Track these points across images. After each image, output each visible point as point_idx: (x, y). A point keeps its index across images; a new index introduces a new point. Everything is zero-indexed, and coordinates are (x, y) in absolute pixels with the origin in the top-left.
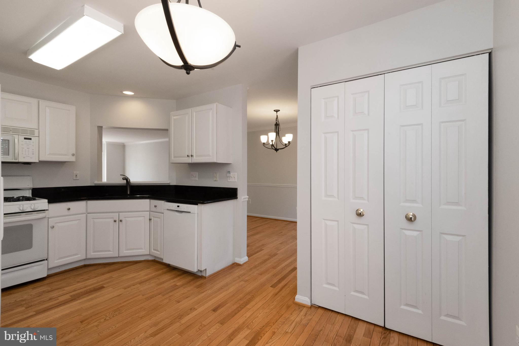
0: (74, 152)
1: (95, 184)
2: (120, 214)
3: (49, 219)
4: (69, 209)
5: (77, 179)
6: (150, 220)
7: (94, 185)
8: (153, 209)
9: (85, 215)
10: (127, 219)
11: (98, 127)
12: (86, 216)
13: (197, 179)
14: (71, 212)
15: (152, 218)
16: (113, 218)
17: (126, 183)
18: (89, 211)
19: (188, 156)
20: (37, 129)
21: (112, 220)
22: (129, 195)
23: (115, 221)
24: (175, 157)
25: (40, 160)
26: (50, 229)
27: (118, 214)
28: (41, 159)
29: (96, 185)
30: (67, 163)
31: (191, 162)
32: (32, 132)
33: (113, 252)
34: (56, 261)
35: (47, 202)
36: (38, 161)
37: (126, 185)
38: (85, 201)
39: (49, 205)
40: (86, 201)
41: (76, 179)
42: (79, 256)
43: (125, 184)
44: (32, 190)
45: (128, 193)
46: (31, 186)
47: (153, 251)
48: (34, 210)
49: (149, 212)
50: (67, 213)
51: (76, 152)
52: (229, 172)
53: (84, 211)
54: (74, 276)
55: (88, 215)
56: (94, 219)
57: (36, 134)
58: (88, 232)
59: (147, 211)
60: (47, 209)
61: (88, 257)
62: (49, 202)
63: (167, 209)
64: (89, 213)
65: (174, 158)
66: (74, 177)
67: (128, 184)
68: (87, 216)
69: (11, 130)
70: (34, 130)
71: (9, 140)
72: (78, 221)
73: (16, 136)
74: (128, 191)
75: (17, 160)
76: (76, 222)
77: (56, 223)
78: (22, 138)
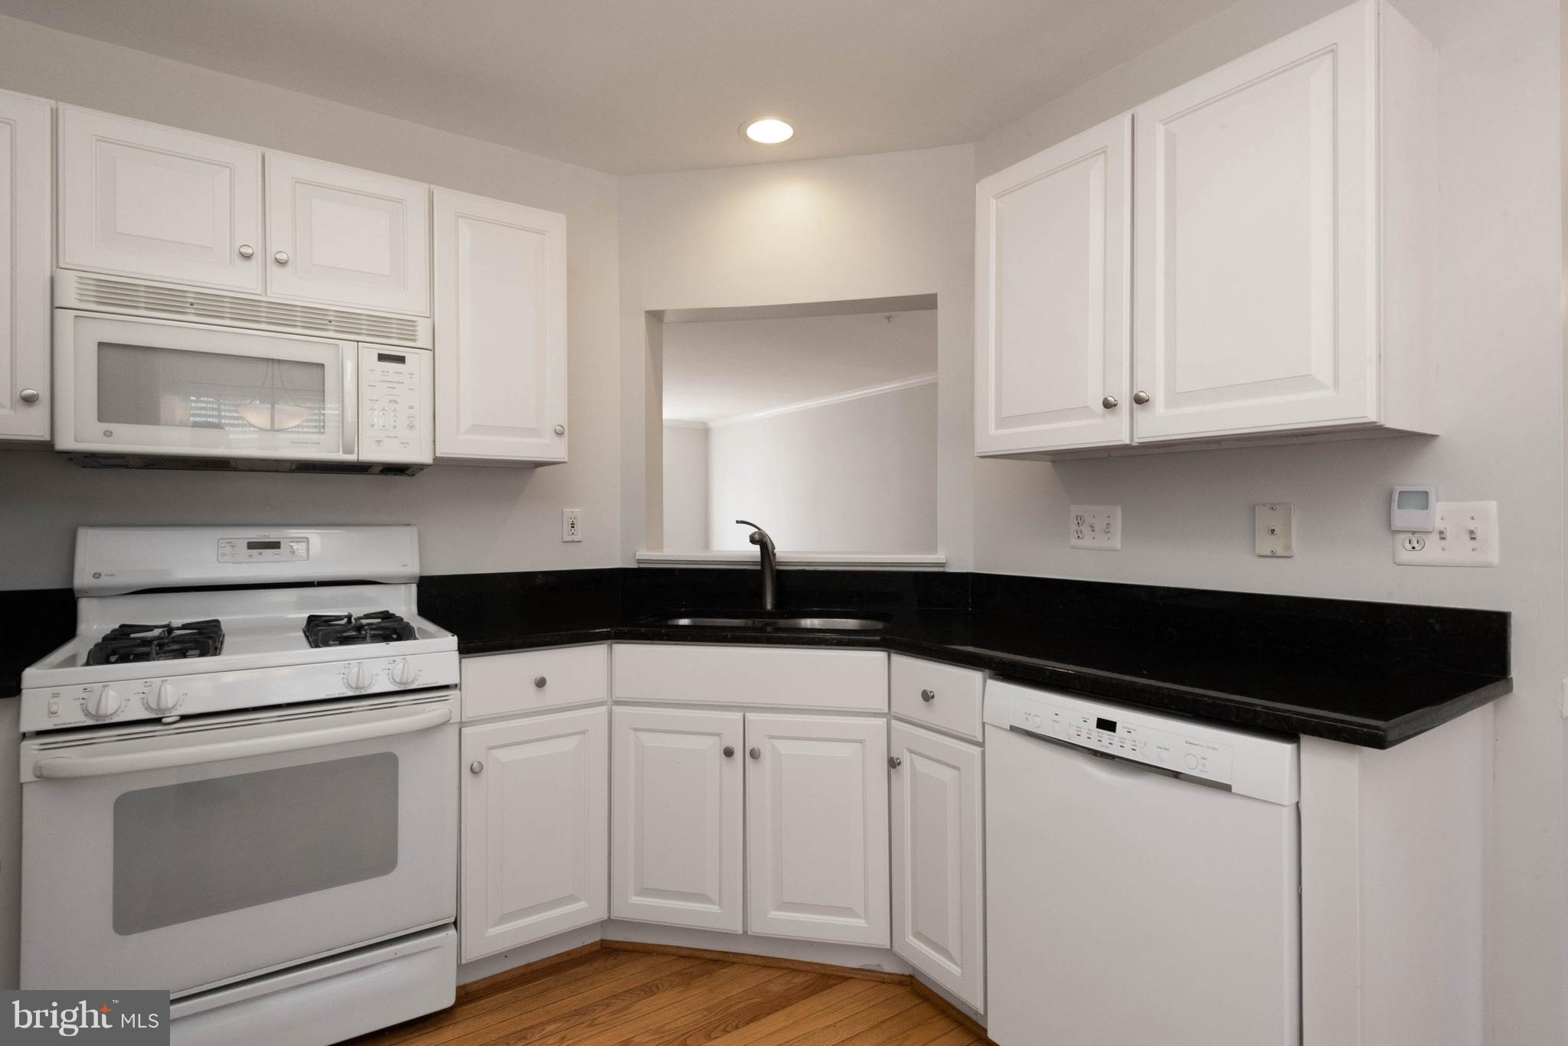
0: (561, 418)
1: (639, 561)
2: (747, 714)
3: (463, 729)
4: (541, 683)
5: (575, 538)
6: (893, 763)
7: (634, 565)
8: (913, 706)
9: (604, 709)
10: (783, 746)
11: (649, 313)
12: (606, 714)
13: (1118, 546)
14: (553, 694)
15: (906, 759)
16: (718, 735)
17: (760, 560)
18: (620, 693)
19: (1108, 405)
20: (428, 315)
21: (711, 747)
22: (770, 614)
23: (729, 753)
24: (1003, 421)
25: (438, 455)
26: (466, 777)
27: (742, 714)
28: (447, 450)
29: (642, 566)
30: (540, 469)
31: (1127, 442)
32: (407, 329)
33: (719, 905)
34: (492, 931)
35: (456, 648)
36: (427, 459)
37: (759, 568)
38: (605, 647)
39: (463, 660)
40: (609, 641)
41: (571, 538)
42: (581, 905)
43: (754, 563)
44: (418, 586)
45: (766, 605)
46: (414, 569)
47: (912, 940)
48: (402, 688)
49: (885, 720)
50: (532, 699)
51: (571, 421)
52: (1422, 499)
53: (602, 694)
55: (617, 709)
56: (639, 733)
57: (423, 340)
58: (616, 787)
59: (876, 715)
60: (457, 681)
61: (616, 915)
62: (466, 649)
63: (1013, 729)
64: (618, 703)
65: (998, 427)
66: (567, 527)
67: (767, 565)
68: (610, 714)
69: (330, 322)
70: (414, 321)
71: (322, 365)
72: (576, 739)
73: (349, 349)
74: (766, 595)
75: (352, 452)
76: (571, 743)
77: (491, 748)
78: (370, 354)
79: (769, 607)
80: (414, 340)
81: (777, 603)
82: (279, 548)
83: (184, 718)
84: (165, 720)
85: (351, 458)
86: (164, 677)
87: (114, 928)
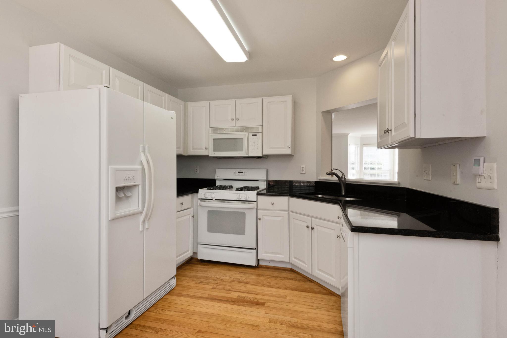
0: (290, 144)
1: (320, 179)
3: (258, 210)
4: (273, 204)
5: (304, 173)
6: (338, 237)
7: (318, 180)
9: (288, 212)
10: (318, 228)
12: (288, 214)
13: (431, 179)
14: (275, 207)
16: (307, 223)
20: (262, 125)
21: (305, 225)
23: (308, 227)
25: (264, 154)
26: (258, 220)
29: (320, 181)
32: (256, 129)
33: (307, 265)
35: (256, 194)
36: (262, 155)
38: (288, 198)
39: (258, 196)
41: (302, 173)
42: (283, 256)
44: (266, 182)
45: (342, 193)
46: (265, 178)
48: (246, 200)
50: (271, 207)
53: (291, 209)
54: (270, 276)
56: (294, 219)
57: (260, 130)
60: (256, 200)
61: (290, 261)
62: (258, 194)
66: (301, 170)
67: (341, 182)
69: (244, 130)
70: (258, 127)
71: (243, 138)
72: (282, 218)
73: (247, 134)
74: (342, 190)
75: (247, 155)
76: (280, 218)
77: (263, 216)
78: (251, 135)
79: (343, 194)
80: (258, 131)
81: (345, 194)
82: (243, 173)
83: (216, 200)
84: (213, 199)
85: (247, 156)
86: (214, 193)
87: (207, 230)
